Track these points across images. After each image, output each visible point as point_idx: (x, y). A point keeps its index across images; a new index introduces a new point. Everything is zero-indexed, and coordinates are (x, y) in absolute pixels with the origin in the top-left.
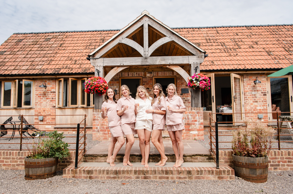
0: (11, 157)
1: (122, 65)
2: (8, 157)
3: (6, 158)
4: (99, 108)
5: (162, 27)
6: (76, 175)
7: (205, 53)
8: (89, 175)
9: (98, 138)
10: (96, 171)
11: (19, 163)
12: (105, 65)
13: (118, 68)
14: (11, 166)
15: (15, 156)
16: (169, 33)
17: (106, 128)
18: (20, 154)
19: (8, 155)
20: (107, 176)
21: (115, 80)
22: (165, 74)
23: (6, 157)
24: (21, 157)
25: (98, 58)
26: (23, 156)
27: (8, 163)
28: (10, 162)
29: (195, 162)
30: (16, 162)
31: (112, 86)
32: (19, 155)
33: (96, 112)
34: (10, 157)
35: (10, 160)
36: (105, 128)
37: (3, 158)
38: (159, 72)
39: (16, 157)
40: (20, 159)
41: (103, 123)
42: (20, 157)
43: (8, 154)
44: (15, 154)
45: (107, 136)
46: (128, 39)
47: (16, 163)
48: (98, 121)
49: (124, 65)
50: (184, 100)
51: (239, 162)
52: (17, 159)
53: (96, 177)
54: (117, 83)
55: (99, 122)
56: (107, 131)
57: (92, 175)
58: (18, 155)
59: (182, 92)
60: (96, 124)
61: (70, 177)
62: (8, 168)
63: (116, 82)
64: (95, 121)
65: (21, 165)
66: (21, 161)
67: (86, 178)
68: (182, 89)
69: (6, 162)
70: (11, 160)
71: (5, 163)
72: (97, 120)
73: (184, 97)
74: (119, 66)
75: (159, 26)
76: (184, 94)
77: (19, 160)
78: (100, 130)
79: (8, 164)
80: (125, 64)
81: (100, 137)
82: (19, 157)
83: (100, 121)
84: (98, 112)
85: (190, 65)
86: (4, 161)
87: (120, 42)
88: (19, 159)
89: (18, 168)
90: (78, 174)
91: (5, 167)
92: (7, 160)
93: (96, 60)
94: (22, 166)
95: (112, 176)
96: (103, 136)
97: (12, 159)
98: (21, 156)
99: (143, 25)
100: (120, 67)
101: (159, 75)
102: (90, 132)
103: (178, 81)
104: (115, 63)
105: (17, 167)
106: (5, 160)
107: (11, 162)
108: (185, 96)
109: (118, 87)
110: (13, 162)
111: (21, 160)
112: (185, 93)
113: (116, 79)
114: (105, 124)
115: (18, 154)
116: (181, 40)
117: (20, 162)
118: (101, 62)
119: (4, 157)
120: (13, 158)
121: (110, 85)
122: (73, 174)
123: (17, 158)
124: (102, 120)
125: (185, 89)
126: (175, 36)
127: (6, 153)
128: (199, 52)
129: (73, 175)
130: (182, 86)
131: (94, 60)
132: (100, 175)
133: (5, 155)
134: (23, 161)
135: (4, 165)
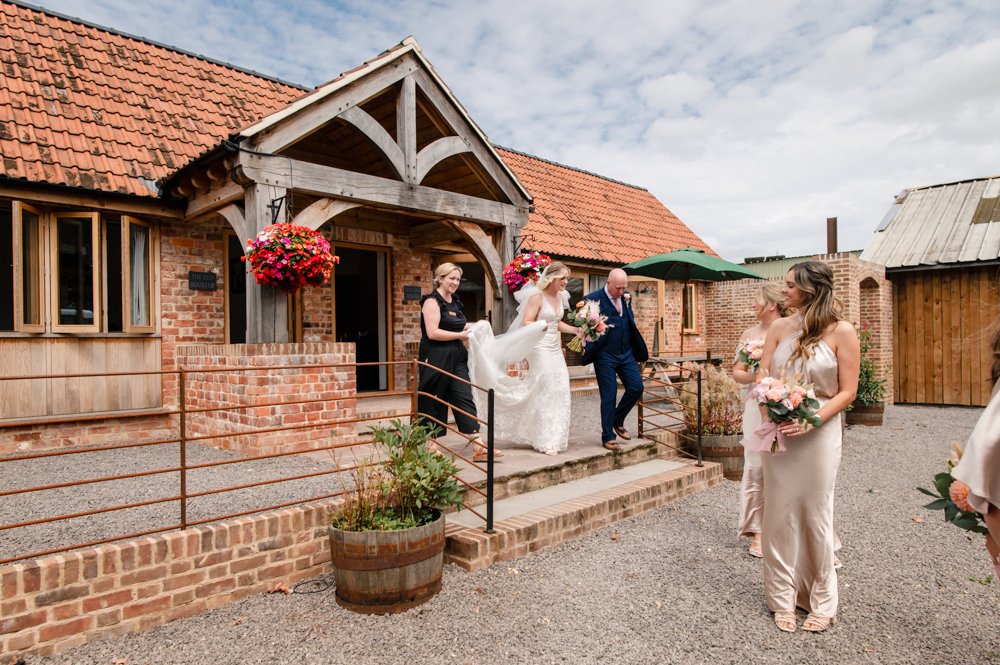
0: (170, 561)
1: (347, 194)
2: (154, 566)
3: (142, 577)
4: (277, 339)
5: (448, 105)
6: (502, 551)
7: (531, 202)
8: (530, 542)
9: (279, 447)
10: (543, 523)
11: (207, 580)
12: (296, 184)
13: (329, 203)
14: (168, 607)
15: (189, 555)
16: (463, 126)
17: (305, 409)
18: (213, 542)
19: (153, 560)
20: (565, 531)
21: (208, 236)
22: (364, 237)
23: (142, 572)
24: (215, 551)
25: (270, 152)
26: (225, 546)
27: (156, 593)
28: (165, 590)
29: (634, 464)
30: (194, 578)
31: (198, 258)
32: (206, 547)
33: (270, 354)
34: (162, 564)
35: (161, 579)
36: (301, 409)
37: (126, 581)
38: (350, 230)
39: (191, 560)
40: (212, 560)
41: (294, 391)
42: (211, 553)
43: (150, 553)
44: (189, 545)
45: (309, 437)
46: (363, 113)
47: (193, 587)
48: (276, 386)
49: (355, 196)
50: (411, 318)
51: (720, 448)
52: (197, 567)
53: (545, 543)
54: (216, 247)
55: (281, 389)
56: (306, 418)
57: (535, 540)
58: (203, 547)
59: (405, 296)
60: (269, 396)
61: (487, 561)
62: (158, 618)
63: (212, 244)
64: (267, 387)
65: (218, 588)
66: (219, 568)
67: (523, 551)
68: (405, 287)
69: (142, 594)
70: (169, 576)
71: (136, 601)
72: (275, 382)
73: (411, 312)
74: (333, 198)
75: (441, 97)
76: (409, 302)
77: (208, 569)
78: (285, 418)
79: (154, 602)
80: (357, 195)
81: (285, 442)
82: (207, 555)
83: (284, 385)
84: (278, 353)
85: (504, 227)
86: (129, 591)
87: (340, 116)
88: (208, 564)
89: (203, 604)
90: (506, 546)
91: (136, 620)
92: (144, 585)
93: (263, 158)
94: (223, 590)
95: (573, 528)
96: (296, 437)
97: (173, 573)
98: (217, 547)
99: (402, 81)
100: (336, 202)
101: (350, 239)
102: (107, 435)
103: (398, 264)
104: (326, 183)
105: (197, 601)
106: (135, 587)
107: (167, 586)
108: (414, 309)
109: (221, 264)
110: (180, 583)
111: (215, 566)
112: (412, 299)
113: (212, 232)
114: (300, 396)
115: (203, 543)
116: (487, 156)
117: (213, 574)
118: (279, 171)
119: (128, 573)
120: (177, 569)
121: (191, 254)
122: (495, 550)
123: (197, 562)
124: (289, 380)
125: (413, 287)
126: (475, 140)
127: (140, 554)
128: (520, 197)
129: (495, 554)
130: (407, 278)
131: (255, 157)
132: (552, 534)
133: (136, 564)
134: (225, 568)
135: (135, 610)
